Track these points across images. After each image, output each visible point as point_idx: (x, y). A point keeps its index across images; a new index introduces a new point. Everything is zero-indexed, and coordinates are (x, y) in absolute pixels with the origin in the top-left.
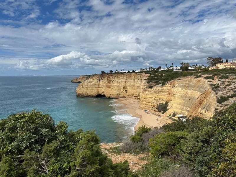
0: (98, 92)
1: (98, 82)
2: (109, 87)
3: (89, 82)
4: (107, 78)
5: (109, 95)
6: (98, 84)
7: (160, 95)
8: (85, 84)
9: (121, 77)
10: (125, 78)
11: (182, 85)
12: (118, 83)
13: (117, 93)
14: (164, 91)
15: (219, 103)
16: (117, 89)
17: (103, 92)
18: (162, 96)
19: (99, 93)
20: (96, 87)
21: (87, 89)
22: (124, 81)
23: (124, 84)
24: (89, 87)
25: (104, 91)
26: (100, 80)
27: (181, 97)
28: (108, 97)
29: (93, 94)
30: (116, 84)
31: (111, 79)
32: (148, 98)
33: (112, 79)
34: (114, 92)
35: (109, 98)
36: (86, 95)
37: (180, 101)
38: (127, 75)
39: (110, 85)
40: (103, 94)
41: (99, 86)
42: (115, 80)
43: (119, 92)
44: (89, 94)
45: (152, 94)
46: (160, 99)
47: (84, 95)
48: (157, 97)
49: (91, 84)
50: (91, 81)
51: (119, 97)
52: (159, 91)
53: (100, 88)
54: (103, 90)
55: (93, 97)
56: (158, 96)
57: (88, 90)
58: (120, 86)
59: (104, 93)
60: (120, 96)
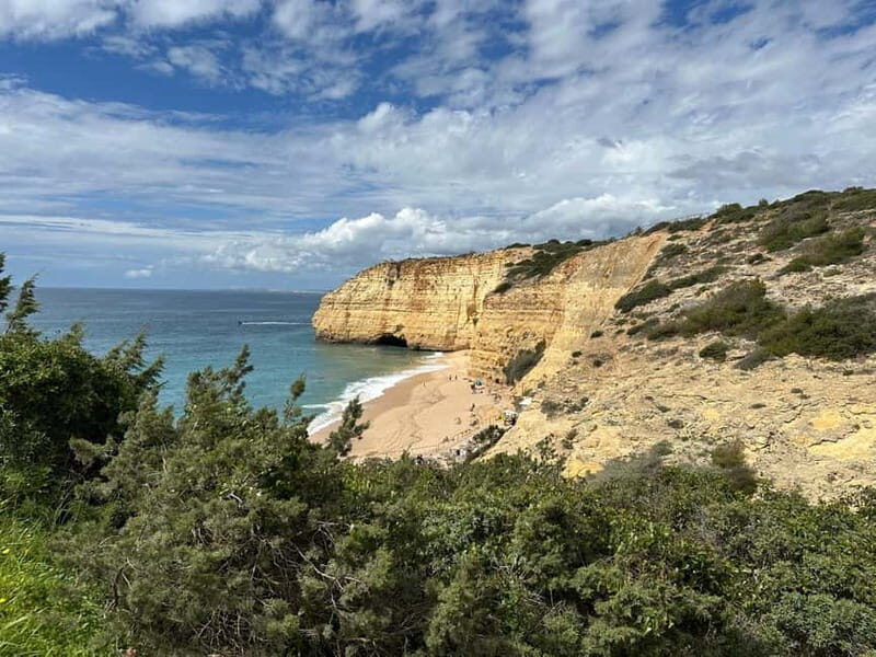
0: (384, 327)
1: (386, 287)
2: (418, 307)
3: (355, 290)
4: (417, 275)
5: (417, 337)
6: (385, 297)
7: (529, 320)
8: (343, 296)
9: (460, 270)
10: (475, 270)
11: (593, 267)
12: (451, 292)
13: (446, 330)
14: (542, 303)
15: (619, 311)
16: (446, 315)
17: (399, 328)
18: (534, 324)
19: (387, 331)
20: (378, 307)
21: (348, 315)
22: (471, 282)
23: (471, 296)
24: (356, 309)
25: (404, 324)
26: (392, 283)
27: (581, 317)
28: (412, 345)
29: (365, 333)
30: (443, 295)
31: (429, 277)
32: (490, 334)
33: (431, 278)
34: (436, 325)
35: (419, 350)
36: (342, 338)
37: (574, 335)
38: (480, 262)
39: (424, 301)
40: (397, 335)
41: (387, 304)
42: (440, 282)
43: (451, 327)
44: (354, 334)
45: (504, 316)
46: (525, 336)
47: (336, 336)
48: (520, 327)
49: (363, 296)
50: (362, 284)
51: (454, 347)
52: (526, 303)
53: (391, 313)
54: (399, 320)
55: (366, 343)
56: (521, 323)
57: (350, 319)
58: (456, 305)
59: (403, 331)
60: (457, 341)
